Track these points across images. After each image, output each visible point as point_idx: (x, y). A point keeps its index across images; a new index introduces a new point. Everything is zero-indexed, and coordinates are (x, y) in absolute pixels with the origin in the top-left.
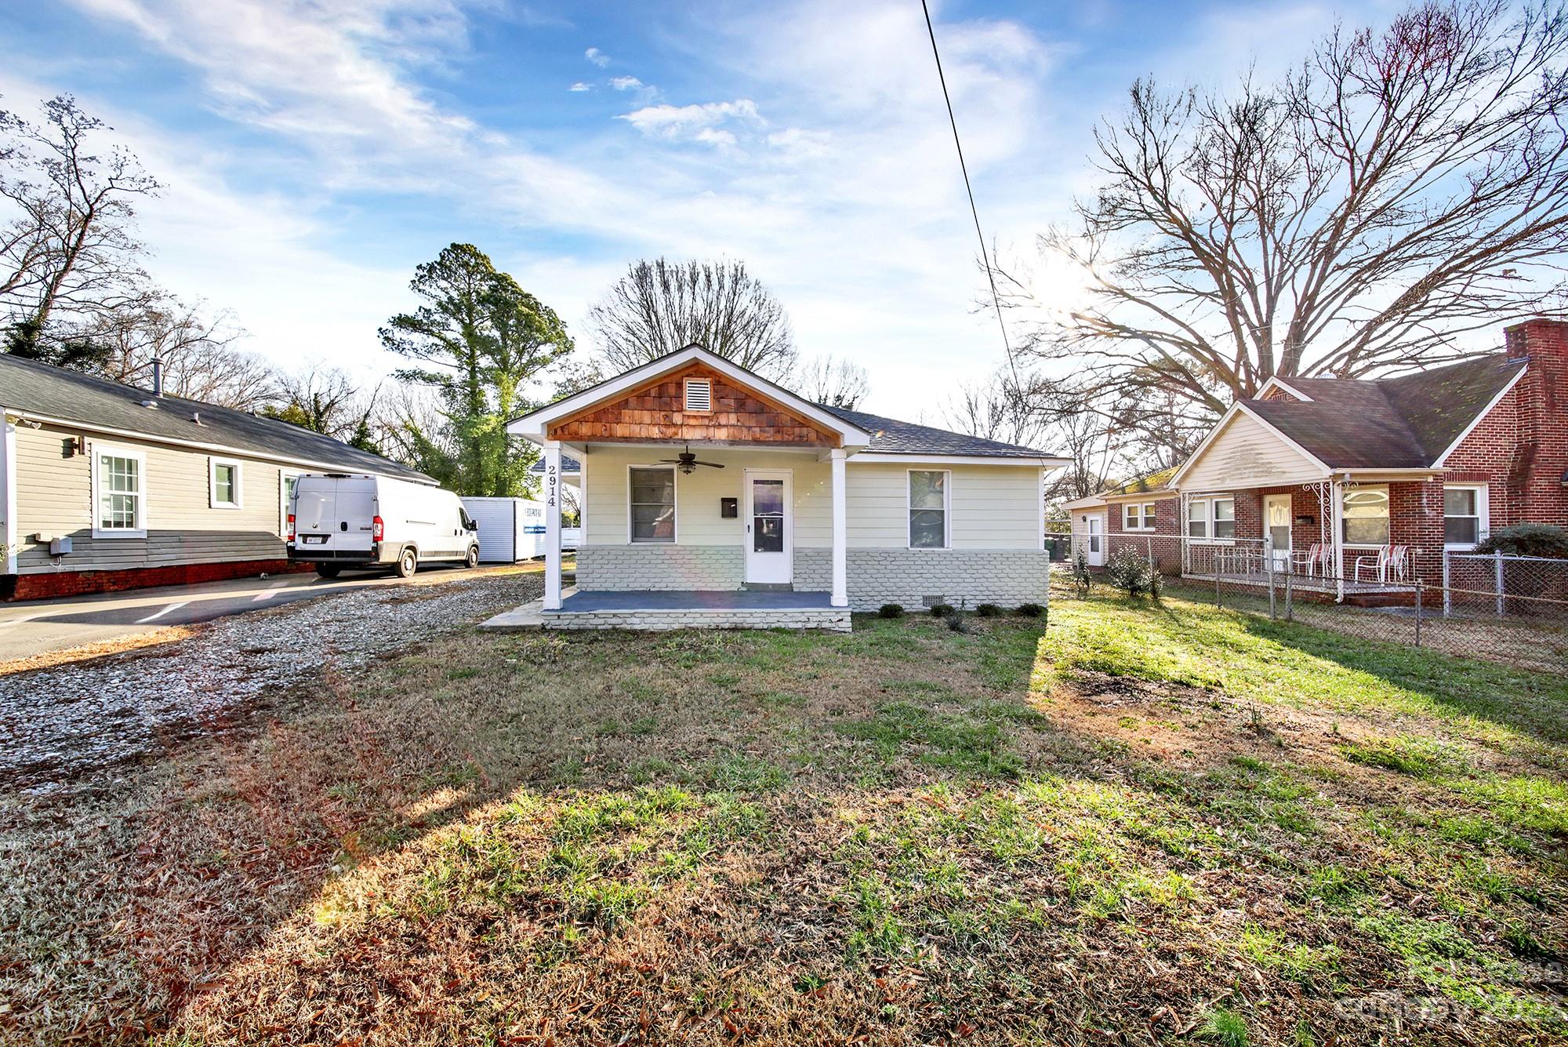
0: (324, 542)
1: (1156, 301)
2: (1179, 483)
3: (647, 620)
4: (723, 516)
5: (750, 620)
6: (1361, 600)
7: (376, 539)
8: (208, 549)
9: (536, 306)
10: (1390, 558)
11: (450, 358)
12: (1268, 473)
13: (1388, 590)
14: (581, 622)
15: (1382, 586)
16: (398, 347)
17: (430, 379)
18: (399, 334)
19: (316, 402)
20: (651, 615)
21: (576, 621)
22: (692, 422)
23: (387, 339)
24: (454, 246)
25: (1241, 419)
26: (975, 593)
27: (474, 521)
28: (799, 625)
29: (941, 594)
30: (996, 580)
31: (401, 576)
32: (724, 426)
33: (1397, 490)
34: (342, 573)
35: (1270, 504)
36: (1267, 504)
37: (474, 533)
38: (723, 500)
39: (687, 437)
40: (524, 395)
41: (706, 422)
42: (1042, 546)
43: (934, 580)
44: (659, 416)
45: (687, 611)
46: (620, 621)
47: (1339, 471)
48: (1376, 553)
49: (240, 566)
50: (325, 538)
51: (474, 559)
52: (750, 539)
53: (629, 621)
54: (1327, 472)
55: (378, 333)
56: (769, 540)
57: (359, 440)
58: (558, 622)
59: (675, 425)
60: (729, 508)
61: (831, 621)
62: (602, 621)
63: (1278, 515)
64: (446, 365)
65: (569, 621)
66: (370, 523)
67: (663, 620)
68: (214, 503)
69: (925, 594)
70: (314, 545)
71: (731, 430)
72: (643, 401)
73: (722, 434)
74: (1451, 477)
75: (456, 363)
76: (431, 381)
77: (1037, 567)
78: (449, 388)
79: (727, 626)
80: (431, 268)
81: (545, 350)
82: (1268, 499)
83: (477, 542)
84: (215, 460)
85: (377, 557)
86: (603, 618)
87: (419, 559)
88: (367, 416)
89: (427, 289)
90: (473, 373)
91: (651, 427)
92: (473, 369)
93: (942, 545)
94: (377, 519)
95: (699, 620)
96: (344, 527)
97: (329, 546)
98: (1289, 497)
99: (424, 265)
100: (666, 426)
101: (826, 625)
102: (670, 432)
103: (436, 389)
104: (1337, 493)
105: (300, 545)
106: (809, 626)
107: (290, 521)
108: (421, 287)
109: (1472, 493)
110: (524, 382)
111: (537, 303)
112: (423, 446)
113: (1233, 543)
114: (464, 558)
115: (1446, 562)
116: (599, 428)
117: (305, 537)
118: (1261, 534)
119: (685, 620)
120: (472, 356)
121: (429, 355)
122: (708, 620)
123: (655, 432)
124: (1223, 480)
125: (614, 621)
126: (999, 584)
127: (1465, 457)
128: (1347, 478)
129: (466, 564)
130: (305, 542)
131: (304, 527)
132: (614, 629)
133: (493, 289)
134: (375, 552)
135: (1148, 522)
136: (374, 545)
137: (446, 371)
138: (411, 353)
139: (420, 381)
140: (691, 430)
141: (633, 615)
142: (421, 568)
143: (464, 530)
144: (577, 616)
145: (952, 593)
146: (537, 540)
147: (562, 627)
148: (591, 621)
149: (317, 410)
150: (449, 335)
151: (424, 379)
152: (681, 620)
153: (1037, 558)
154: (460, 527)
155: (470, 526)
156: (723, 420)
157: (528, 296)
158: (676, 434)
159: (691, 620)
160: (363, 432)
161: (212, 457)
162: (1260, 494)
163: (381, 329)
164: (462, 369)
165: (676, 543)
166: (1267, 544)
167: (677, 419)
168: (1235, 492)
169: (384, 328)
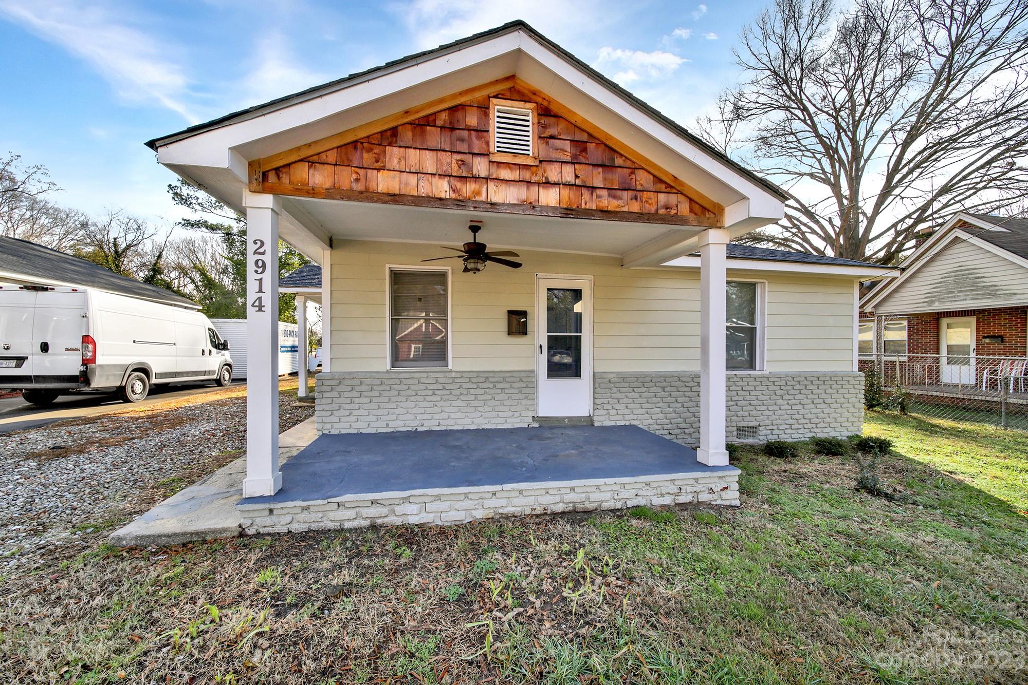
0: (21, 365)
2: (876, 307)
3: (432, 507)
4: (510, 333)
5: (593, 497)
7: (85, 362)
14: (313, 516)
16: (186, 200)
17: (213, 228)
19: (115, 245)
20: (438, 498)
21: (304, 516)
22: (505, 174)
23: (176, 194)
26: (790, 421)
27: (225, 341)
28: (669, 501)
29: (755, 424)
30: (812, 406)
31: (127, 401)
32: (556, 184)
35: (949, 326)
36: (942, 326)
37: (226, 353)
38: (511, 313)
39: (495, 198)
41: (527, 175)
42: (856, 368)
43: (749, 408)
44: (450, 162)
45: (497, 488)
46: (384, 511)
50: (20, 360)
51: (227, 376)
52: (541, 364)
53: (399, 510)
55: (167, 189)
57: (153, 277)
58: (269, 521)
59: (476, 178)
60: (518, 322)
61: (711, 491)
62: (351, 514)
64: (227, 217)
65: (291, 517)
66: (79, 343)
67: (458, 505)
69: (741, 424)
70: (6, 369)
71: (566, 192)
72: (423, 134)
73: (550, 197)
75: (234, 216)
76: (213, 229)
77: (852, 390)
78: (228, 236)
79: (560, 508)
82: (944, 322)
83: (230, 361)
85: (87, 382)
87: (154, 381)
88: (160, 257)
91: (436, 180)
93: (751, 365)
94: (87, 339)
95: (516, 501)
96: (45, 347)
97: (25, 370)
98: (974, 319)
100: (461, 178)
101: (704, 497)
102: (468, 189)
103: (218, 236)
106: (683, 499)
112: (209, 283)
113: (906, 359)
114: (214, 377)
116: (346, 178)
118: (938, 351)
119: (494, 503)
121: (212, 209)
122: (531, 501)
123: (442, 188)
125: (373, 512)
126: (815, 411)
129: (219, 382)
134: (85, 377)
136: (84, 368)
137: (226, 223)
138: (197, 207)
139: (204, 229)
140: (503, 187)
141: (406, 500)
142: (157, 390)
143: (214, 350)
144: (307, 508)
145: (767, 422)
146: (293, 358)
147: (277, 529)
148: (332, 515)
149: (116, 252)
151: (207, 228)
152: (487, 503)
153: (853, 381)
154: (209, 346)
155: (221, 346)
156: (553, 173)
158: (478, 193)
159: (504, 502)
160: (156, 270)
162: (938, 317)
163: (170, 185)
164: (240, 221)
165: (450, 367)
166: (944, 361)
167: (480, 167)
168: (916, 316)
169: (173, 185)
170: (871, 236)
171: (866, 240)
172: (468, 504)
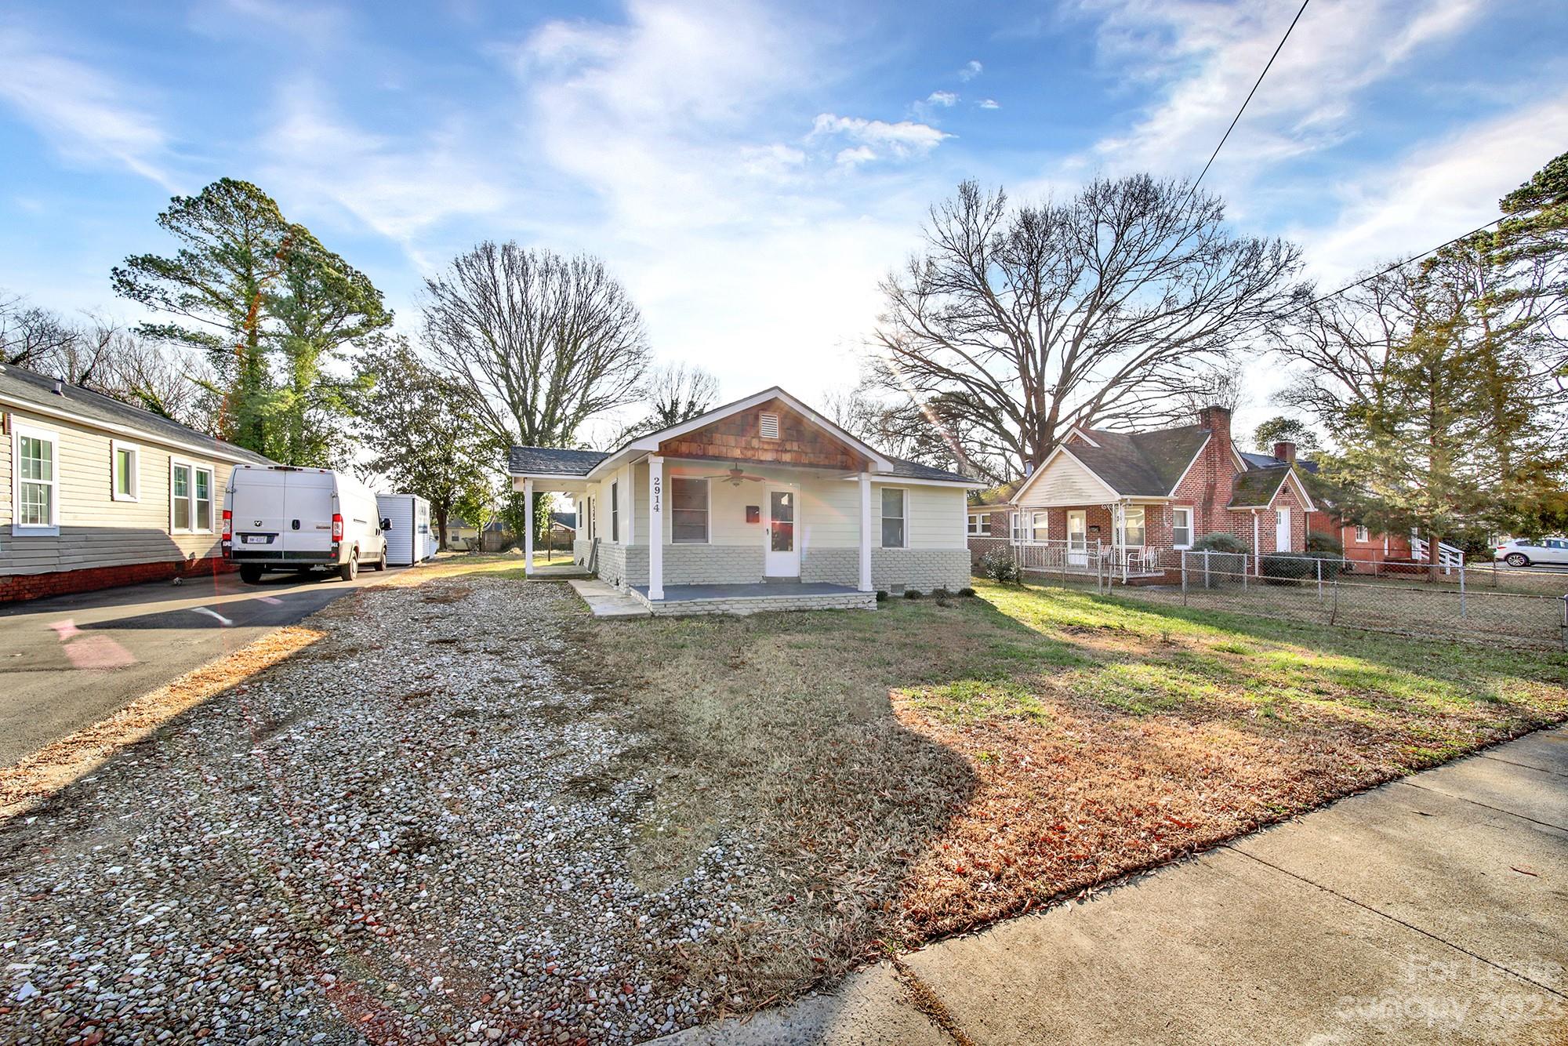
0: (270, 542)
1: (963, 348)
2: (1018, 500)
3: (736, 606)
4: (748, 521)
5: (810, 604)
6: (1136, 581)
7: (336, 539)
8: (110, 550)
9: (344, 269)
10: (1148, 554)
11: (223, 317)
12: (1080, 496)
13: (1148, 575)
14: (683, 609)
15: (1144, 574)
16: (142, 295)
17: (193, 339)
18: (144, 280)
20: (738, 602)
21: (679, 608)
22: (766, 447)
23: (122, 281)
24: (225, 181)
25: (1062, 457)
26: (925, 582)
27: (387, 520)
28: (843, 607)
29: (903, 583)
30: (938, 572)
31: (351, 578)
32: (790, 451)
33: (1149, 509)
34: (264, 577)
35: (1072, 517)
36: (1069, 517)
38: (748, 508)
39: (762, 458)
40: (326, 371)
41: (776, 447)
42: (966, 547)
43: (899, 572)
44: (742, 441)
45: (765, 598)
46: (715, 607)
47: (1125, 497)
48: (1137, 551)
49: (136, 570)
50: (271, 537)
52: (768, 539)
53: (721, 607)
54: (1118, 497)
55: (111, 273)
56: (783, 540)
58: (665, 610)
59: (753, 448)
60: (752, 514)
61: (865, 603)
62: (699, 608)
63: (1077, 524)
64: (216, 323)
65: (674, 608)
66: (329, 522)
67: (747, 606)
68: (117, 496)
69: (893, 583)
70: (257, 545)
71: (794, 455)
72: (729, 428)
73: (787, 457)
74: (1177, 502)
75: (229, 322)
77: (963, 561)
78: (218, 353)
79: (793, 609)
80: (191, 203)
81: (352, 321)
82: (1070, 513)
83: (387, 542)
84: (118, 444)
85: (337, 558)
86: (701, 605)
87: (359, 560)
89: (184, 227)
90: (253, 337)
91: (735, 449)
92: (253, 332)
93: (902, 546)
94: (337, 518)
96: (296, 525)
97: (275, 546)
98: (1084, 512)
99: (184, 198)
100: (746, 449)
101: (862, 606)
102: (749, 454)
103: (201, 353)
104: (1120, 512)
105: (237, 544)
106: (849, 607)
107: (225, 517)
108: (174, 223)
109: (1185, 512)
110: (325, 355)
111: (345, 266)
115: (1183, 556)
117: (244, 536)
118: (1066, 539)
119: (763, 605)
120: (252, 316)
121: (190, 310)
122: (780, 605)
123: (738, 453)
124: (1049, 499)
125: (710, 607)
126: (940, 575)
127: (1183, 490)
128: (1129, 502)
129: (380, 566)
130: (245, 541)
131: (242, 523)
132: (709, 614)
133: (287, 242)
134: (336, 553)
135: (985, 528)
136: (335, 545)
137: (215, 332)
138: (161, 304)
139: (178, 340)
140: (766, 453)
142: (360, 570)
143: (380, 530)
144: (680, 605)
145: (910, 582)
148: (692, 608)
150: (221, 289)
151: (183, 338)
153: (964, 555)
154: (378, 527)
155: (384, 525)
156: (788, 446)
157: (333, 256)
158: (754, 455)
161: (115, 441)
162: (1066, 509)
163: (115, 269)
164: (238, 330)
165: (710, 543)
166: (1070, 545)
167: (755, 443)
168: (1053, 508)
169: (121, 269)
170: (1059, 420)
171: (1053, 423)
172: (752, 606)
